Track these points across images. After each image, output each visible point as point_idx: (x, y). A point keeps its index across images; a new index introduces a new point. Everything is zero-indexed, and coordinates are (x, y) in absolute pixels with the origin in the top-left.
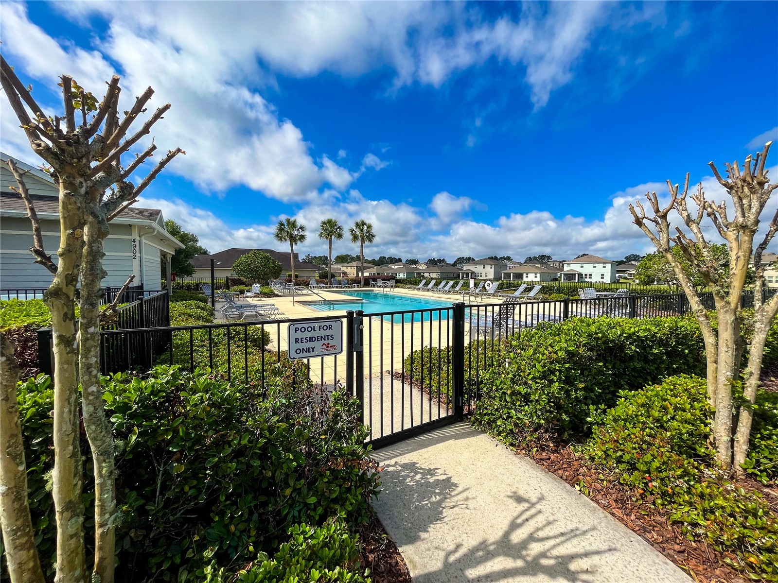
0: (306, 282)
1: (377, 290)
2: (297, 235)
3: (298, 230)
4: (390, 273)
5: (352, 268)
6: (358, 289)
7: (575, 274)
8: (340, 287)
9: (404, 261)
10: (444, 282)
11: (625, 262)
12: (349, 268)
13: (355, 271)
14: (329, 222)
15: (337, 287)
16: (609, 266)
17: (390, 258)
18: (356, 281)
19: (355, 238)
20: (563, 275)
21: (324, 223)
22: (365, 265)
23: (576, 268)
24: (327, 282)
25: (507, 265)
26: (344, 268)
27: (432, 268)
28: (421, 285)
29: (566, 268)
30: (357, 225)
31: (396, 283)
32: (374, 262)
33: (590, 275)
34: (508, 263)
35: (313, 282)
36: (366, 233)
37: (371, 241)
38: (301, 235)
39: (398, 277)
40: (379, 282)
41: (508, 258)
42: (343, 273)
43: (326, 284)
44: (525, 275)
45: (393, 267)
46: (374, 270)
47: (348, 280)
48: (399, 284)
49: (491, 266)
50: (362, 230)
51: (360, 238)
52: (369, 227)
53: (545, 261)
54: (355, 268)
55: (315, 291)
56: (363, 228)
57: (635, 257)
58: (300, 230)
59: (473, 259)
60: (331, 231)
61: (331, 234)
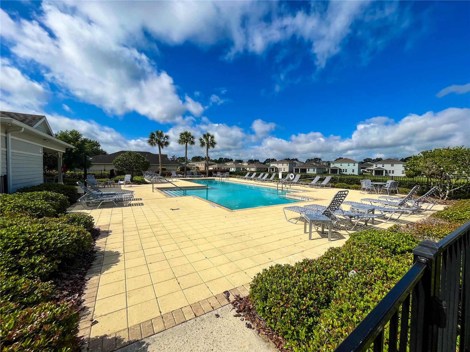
0: (170, 173)
1: (217, 179)
2: (163, 142)
3: (164, 138)
4: (226, 168)
5: (202, 164)
6: (205, 178)
7: (337, 170)
8: (192, 177)
9: (234, 161)
10: (262, 174)
11: (364, 163)
12: (200, 164)
13: (204, 166)
14: (186, 133)
15: (190, 177)
16: (357, 165)
17: (226, 159)
18: (204, 173)
19: (203, 144)
20: (330, 170)
21: (182, 134)
22: (209, 162)
23: (338, 165)
24: (184, 173)
25: (296, 164)
26: (197, 164)
27: (251, 165)
28: (246, 176)
29: (332, 166)
30: (205, 136)
31: (229, 174)
32: (216, 161)
33: (346, 170)
34: (297, 162)
35: (174, 174)
36: (211, 141)
37: (213, 147)
38: (166, 142)
39: (231, 171)
40: (219, 174)
41: (296, 160)
42: (196, 168)
43: (183, 175)
44: (307, 170)
45: (227, 164)
46: (216, 166)
47: (198, 172)
48: (231, 175)
49: (287, 164)
50: (207, 140)
51: (206, 145)
52: (212, 137)
53: (318, 161)
54: (204, 164)
55: (174, 180)
56: (208, 138)
57: (369, 160)
58: (166, 138)
59: (275, 160)
60: (187, 140)
61: (186, 141)
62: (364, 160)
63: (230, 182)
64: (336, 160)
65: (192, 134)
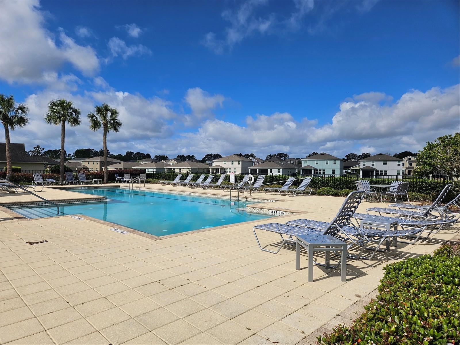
0: (29, 177)
1: (123, 186)
2: (15, 117)
3: (17, 111)
4: (139, 167)
5: (95, 163)
6: (100, 185)
7: (311, 170)
8: (76, 183)
9: (153, 157)
10: (203, 176)
11: (347, 160)
12: (91, 163)
13: (98, 166)
14: (62, 104)
15: (72, 183)
16: (338, 163)
18: (99, 176)
19: (96, 125)
20: (301, 171)
21: (54, 104)
22: (109, 160)
23: (311, 164)
24: (58, 177)
25: (252, 162)
26: (84, 163)
27: (182, 163)
28: (177, 180)
29: (304, 164)
30: (99, 110)
31: (147, 178)
32: (120, 158)
34: (253, 160)
35: (38, 177)
36: (111, 120)
37: (116, 130)
38: (21, 118)
39: (148, 172)
40: (127, 177)
41: (252, 155)
42: (84, 169)
43: (57, 179)
44: (269, 171)
45: (141, 163)
46: (121, 165)
47: (87, 176)
48: (150, 179)
49: (239, 162)
50: (105, 117)
51: (102, 126)
52: (114, 113)
53: (283, 158)
54: (99, 163)
55: (38, 188)
56: (106, 114)
57: (353, 156)
58: (20, 111)
59: (220, 156)
60: (64, 115)
61: (63, 118)
62: (347, 156)
63: (148, 190)
64: (309, 156)
65: (74, 106)
